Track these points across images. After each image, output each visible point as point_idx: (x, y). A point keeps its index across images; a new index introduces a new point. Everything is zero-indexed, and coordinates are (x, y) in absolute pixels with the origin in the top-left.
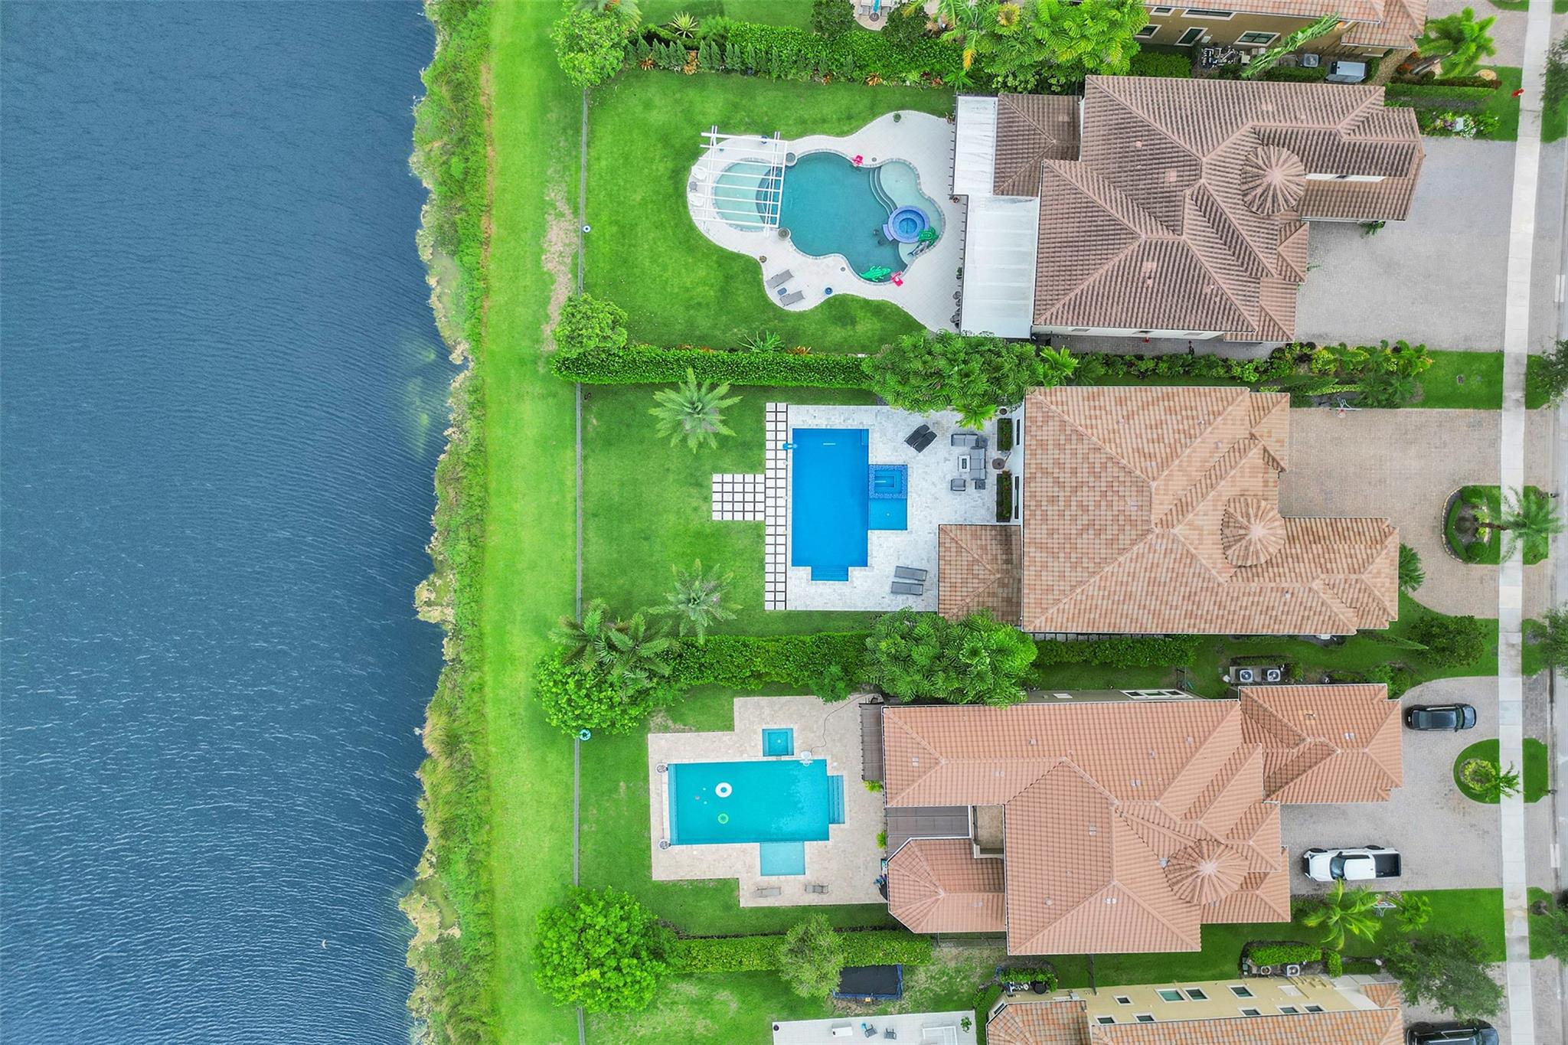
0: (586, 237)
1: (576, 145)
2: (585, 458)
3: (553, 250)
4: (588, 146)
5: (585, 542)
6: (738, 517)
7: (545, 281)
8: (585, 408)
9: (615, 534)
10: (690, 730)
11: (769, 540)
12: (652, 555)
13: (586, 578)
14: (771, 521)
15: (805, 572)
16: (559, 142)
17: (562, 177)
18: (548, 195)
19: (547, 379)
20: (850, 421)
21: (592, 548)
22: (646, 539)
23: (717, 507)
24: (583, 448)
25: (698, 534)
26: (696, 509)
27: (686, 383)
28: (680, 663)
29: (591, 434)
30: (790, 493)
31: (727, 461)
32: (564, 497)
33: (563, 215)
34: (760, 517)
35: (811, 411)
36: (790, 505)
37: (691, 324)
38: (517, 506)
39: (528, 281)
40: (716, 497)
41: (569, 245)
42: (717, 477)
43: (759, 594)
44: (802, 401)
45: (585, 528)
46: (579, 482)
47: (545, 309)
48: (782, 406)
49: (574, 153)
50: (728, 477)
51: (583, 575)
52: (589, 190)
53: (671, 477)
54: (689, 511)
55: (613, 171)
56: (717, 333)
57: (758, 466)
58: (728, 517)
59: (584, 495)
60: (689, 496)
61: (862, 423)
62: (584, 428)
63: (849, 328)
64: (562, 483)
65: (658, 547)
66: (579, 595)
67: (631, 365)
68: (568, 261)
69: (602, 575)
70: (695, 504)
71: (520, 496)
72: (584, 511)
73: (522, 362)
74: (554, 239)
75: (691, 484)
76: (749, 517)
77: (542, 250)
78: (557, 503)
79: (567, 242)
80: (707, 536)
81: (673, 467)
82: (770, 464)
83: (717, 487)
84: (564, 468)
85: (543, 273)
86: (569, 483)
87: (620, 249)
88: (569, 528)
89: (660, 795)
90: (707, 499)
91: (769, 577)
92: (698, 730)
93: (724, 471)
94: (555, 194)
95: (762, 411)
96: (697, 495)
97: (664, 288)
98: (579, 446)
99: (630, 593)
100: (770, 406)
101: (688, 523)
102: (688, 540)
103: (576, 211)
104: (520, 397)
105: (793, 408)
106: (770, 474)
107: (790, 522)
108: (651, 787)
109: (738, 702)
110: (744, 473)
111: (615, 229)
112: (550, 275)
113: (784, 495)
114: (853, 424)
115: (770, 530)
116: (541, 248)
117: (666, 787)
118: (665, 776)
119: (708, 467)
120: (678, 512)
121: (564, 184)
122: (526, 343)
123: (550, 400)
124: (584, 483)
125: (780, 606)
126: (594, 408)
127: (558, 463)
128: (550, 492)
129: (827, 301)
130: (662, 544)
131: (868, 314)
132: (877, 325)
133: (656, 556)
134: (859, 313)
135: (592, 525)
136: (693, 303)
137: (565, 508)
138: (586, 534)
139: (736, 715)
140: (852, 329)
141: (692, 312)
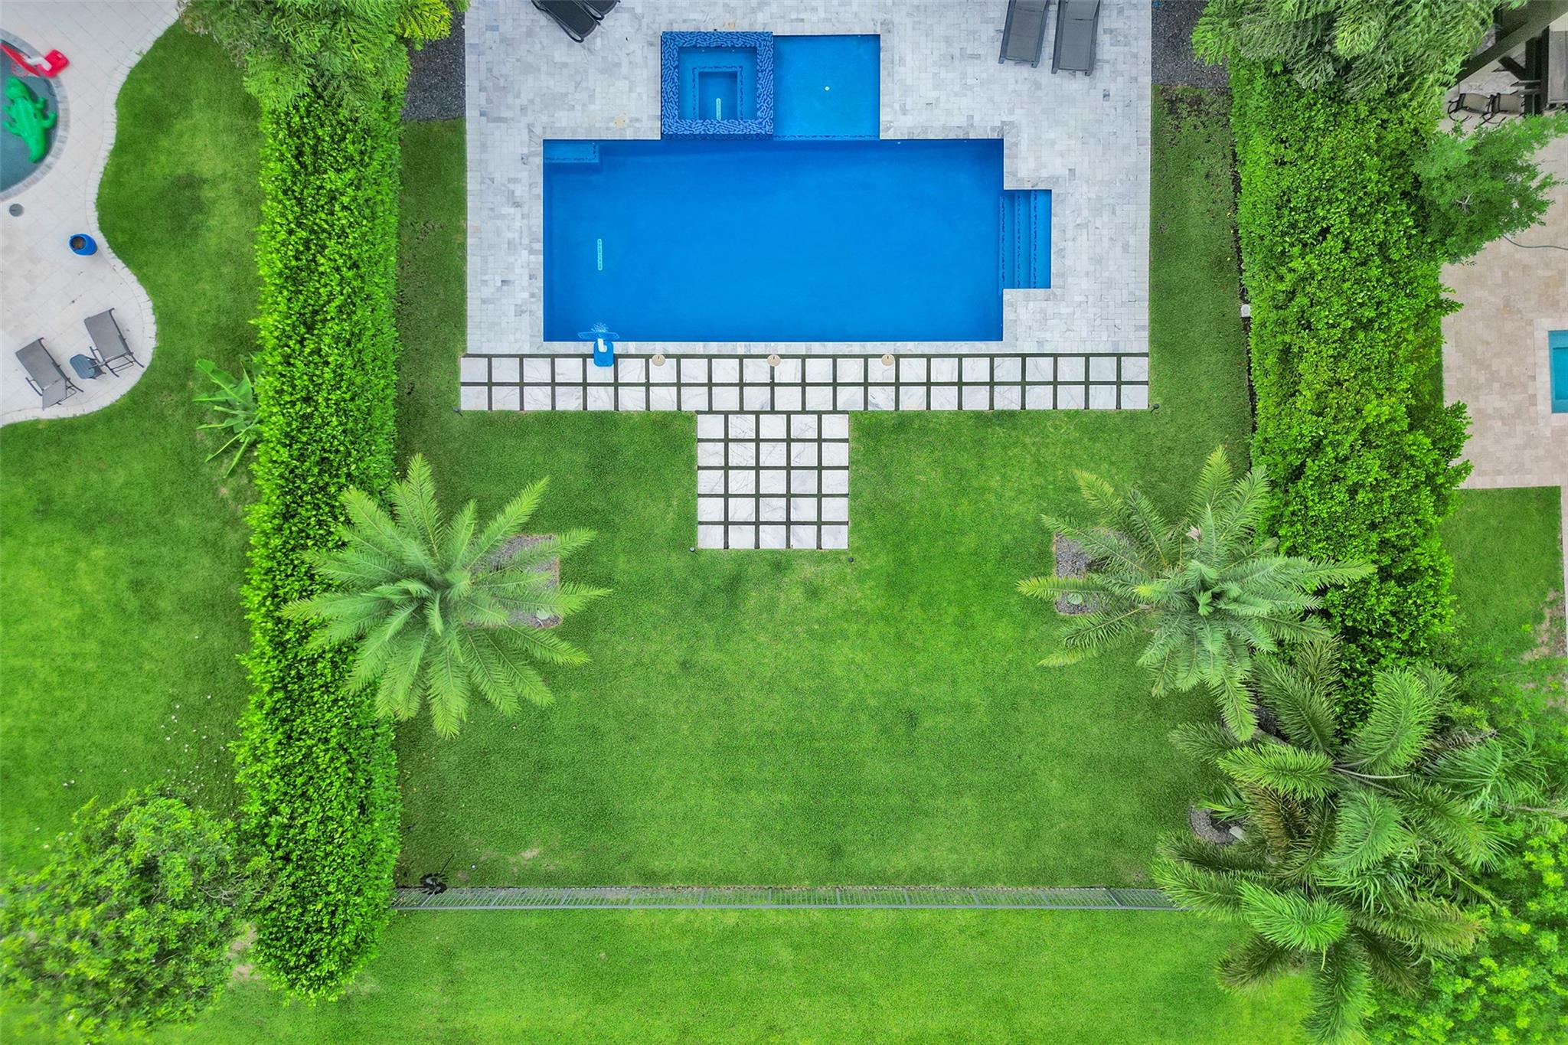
2: (649, 878)
6: (838, 481)
8: (488, 878)
9: (896, 800)
11: (913, 400)
12: (968, 708)
13: (1043, 877)
14: (853, 399)
15: (1020, 305)
20: (520, 191)
21: (943, 857)
22: (912, 720)
23: (804, 539)
24: (617, 881)
25: (897, 585)
26: (814, 593)
30: (758, 347)
32: (777, 931)
34: (837, 427)
35: (487, 292)
36: (800, 345)
40: (772, 539)
42: (710, 539)
43: (1096, 424)
44: (455, 316)
45: (877, 878)
46: (727, 891)
48: (471, 370)
50: (709, 509)
51: (1033, 883)
53: (709, 655)
54: (820, 610)
57: (671, 435)
58: (837, 509)
60: (771, 606)
61: (524, 159)
62: (552, 878)
63: (208, 195)
64: (730, 936)
65: (941, 691)
66: (1101, 894)
69: (1031, 837)
70: (797, 595)
75: (733, 605)
76: (837, 454)
78: (798, 947)
80: (902, 563)
81: (677, 653)
82: (663, 400)
83: (742, 539)
84: (683, 932)
86: (731, 918)
90: (780, 563)
91: (1039, 399)
92: (1557, 584)
93: (689, 522)
95: (489, 421)
96: (767, 590)
98: (611, 894)
99: (1092, 763)
100: (471, 400)
101: (860, 613)
102: (915, 613)
105: (475, 340)
106: (695, 399)
107: (856, 347)
110: (692, 468)
113: (764, 362)
114: (530, 185)
115: (882, 399)
120: (825, 638)
123: (463, 964)
124: (731, 879)
125: (1137, 369)
126: (488, 853)
127: (665, 945)
128: (762, 966)
129: (120, 250)
130: (928, 678)
131: (164, 143)
132: (200, 117)
133: (969, 692)
134: (162, 167)
135: (871, 860)
136: (132, 603)
137: (813, 929)
138: (898, 875)
139: (1502, 482)
140: (214, 183)
141: (165, 604)
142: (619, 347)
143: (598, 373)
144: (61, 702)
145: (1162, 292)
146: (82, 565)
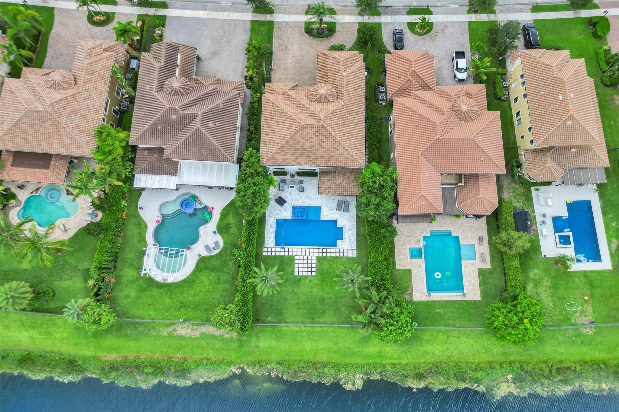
0: (185, 320)
1: (142, 324)
2: (286, 322)
3: (190, 333)
4: (144, 319)
5: (324, 323)
6: (314, 266)
7: (204, 336)
8: (263, 322)
9: (322, 311)
10: (412, 285)
11: (324, 255)
12: (331, 298)
13: (342, 323)
14: (316, 254)
15: (339, 242)
16: (141, 330)
17: (157, 329)
18: (165, 334)
19: (249, 336)
20: (273, 226)
21: (328, 320)
22: (324, 300)
23: (309, 273)
24: (282, 323)
25: (322, 280)
26: (310, 281)
27: (253, 283)
28: (381, 287)
29: (275, 320)
30: (304, 247)
31: (289, 270)
32: (304, 331)
33: (174, 329)
34: (314, 258)
35: (267, 239)
36: (309, 247)
37: (226, 282)
38: (308, 349)
39: (204, 343)
40: (305, 274)
41: (188, 327)
42: (296, 273)
43: (349, 259)
44: (263, 242)
45: (319, 323)
46: (297, 325)
47: (217, 336)
48: (265, 249)
49: (146, 324)
50: (296, 269)
52: (164, 319)
53: (296, 290)
54: (311, 284)
55: (156, 310)
56: (231, 272)
57: (291, 259)
58: (314, 270)
59: (303, 323)
60: (304, 283)
61: (273, 222)
62: (272, 323)
63: (231, 226)
64: (298, 332)
65: (328, 296)
66: (350, 326)
67: (244, 304)
68: (195, 327)
69: (340, 317)
70: (308, 282)
71: (303, 348)
72: (310, 323)
73: (241, 346)
74: (185, 332)
75: (299, 283)
76: (314, 262)
77: (190, 337)
78: (307, 333)
79: (187, 327)
80: (323, 277)
81: (291, 290)
82: (291, 254)
83: (301, 273)
84: (291, 331)
85: (201, 337)
86: (298, 329)
87: (191, 308)
88: (318, 329)
89: (441, 296)
90: (306, 277)
91: (341, 255)
92: (411, 282)
93: (294, 271)
94: (165, 332)
95: (267, 257)
96: (304, 281)
97: (210, 292)
98: (281, 325)
99: (349, 306)
100: (265, 254)
101: (317, 284)
102: (324, 284)
103: (173, 324)
104: (257, 347)
105: (266, 245)
106: (295, 254)
107: (317, 247)
108: (438, 300)
109: (397, 267)
110: (294, 263)
111: (182, 310)
112: (202, 334)
113: (304, 249)
114: (274, 225)
115: (320, 254)
116: (189, 337)
117: (437, 294)
118: (432, 294)
119: (291, 277)
120: (312, 288)
121: (160, 328)
122: (232, 344)
123: (259, 335)
124: (298, 323)
125: (355, 251)
126: (263, 319)
127: (288, 333)
128: (302, 336)
129: (219, 233)
130: (326, 294)
131: (226, 219)
132: (231, 216)
133: (332, 296)
134: (225, 222)
135: (317, 320)
136: (217, 281)
137: (309, 331)
138: (321, 322)
139: (403, 268)
140: (232, 224)
141: (221, 281)
142: (285, 247)
143: (282, 250)
144: (206, 295)
145: (358, 241)
146: (211, 276)
